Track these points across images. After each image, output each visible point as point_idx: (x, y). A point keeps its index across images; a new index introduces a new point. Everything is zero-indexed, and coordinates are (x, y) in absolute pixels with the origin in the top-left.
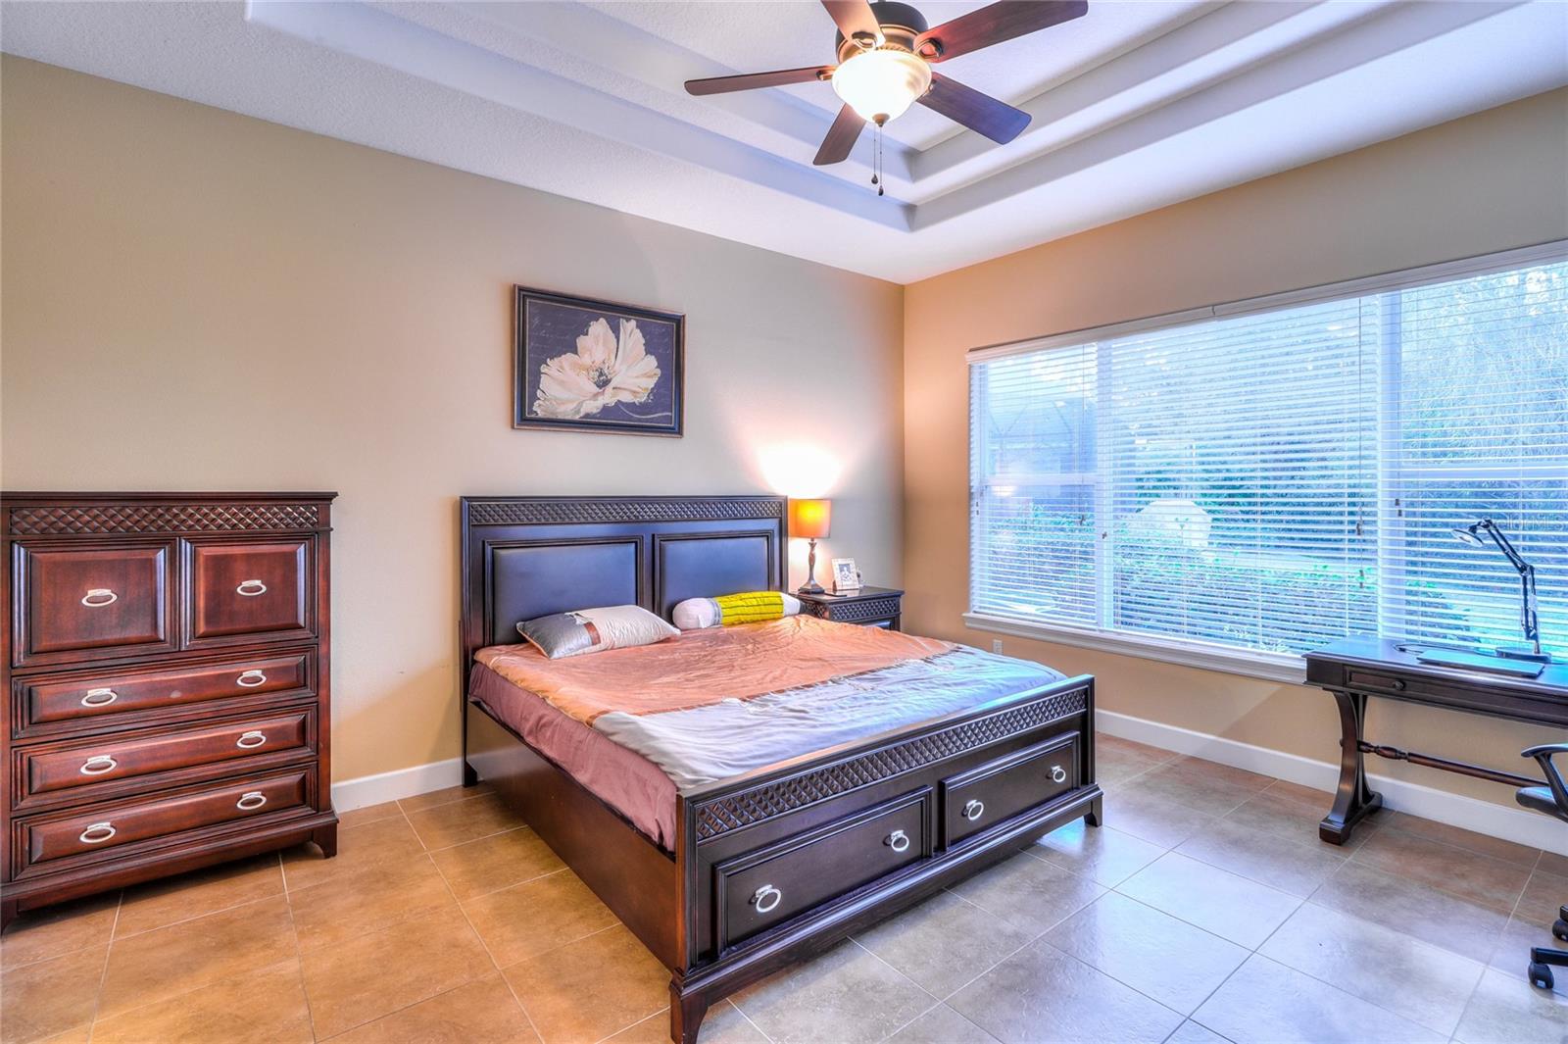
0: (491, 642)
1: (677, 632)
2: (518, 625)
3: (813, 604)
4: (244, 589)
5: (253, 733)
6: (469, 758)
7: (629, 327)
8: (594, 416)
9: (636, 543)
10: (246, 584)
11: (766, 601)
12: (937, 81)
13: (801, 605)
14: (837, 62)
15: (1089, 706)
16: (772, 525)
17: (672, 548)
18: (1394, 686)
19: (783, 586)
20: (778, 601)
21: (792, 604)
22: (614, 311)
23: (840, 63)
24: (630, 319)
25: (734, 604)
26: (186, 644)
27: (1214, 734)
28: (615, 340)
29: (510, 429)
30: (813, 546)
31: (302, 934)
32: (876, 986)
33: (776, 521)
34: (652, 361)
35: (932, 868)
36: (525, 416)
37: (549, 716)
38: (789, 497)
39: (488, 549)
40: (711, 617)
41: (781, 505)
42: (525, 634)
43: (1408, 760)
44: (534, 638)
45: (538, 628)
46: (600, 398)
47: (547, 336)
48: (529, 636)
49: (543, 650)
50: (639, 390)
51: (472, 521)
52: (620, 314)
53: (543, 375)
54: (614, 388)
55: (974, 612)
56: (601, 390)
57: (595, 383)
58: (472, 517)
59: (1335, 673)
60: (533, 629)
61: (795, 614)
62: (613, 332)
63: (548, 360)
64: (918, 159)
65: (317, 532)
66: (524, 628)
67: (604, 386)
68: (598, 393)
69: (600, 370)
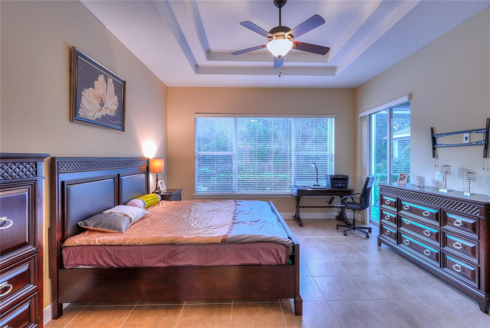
2: (79, 223)
7: (110, 81)
8: (99, 120)
9: (114, 178)
17: (124, 179)
20: (157, 197)
22: (106, 73)
25: (147, 200)
28: (106, 86)
29: (69, 122)
30: (157, 176)
33: (147, 167)
34: (116, 98)
36: (76, 116)
39: (65, 185)
41: (148, 161)
42: (88, 227)
43: (306, 207)
44: (99, 227)
45: (100, 222)
46: (101, 112)
47: (85, 77)
48: (93, 227)
49: (112, 231)
50: (113, 110)
51: (59, 171)
52: (108, 74)
53: (82, 96)
54: (105, 108)
55: (196, 193)
56: (101, 108)
57: (100, 104)
58: (59, 168)
59: (302, 193)
60: (94, 223)
61: (161, 200)
62: (106, 82)
63: (85, 89)
64: (209, 54)
65: (37, 180)
66: (85, 224)
67: (102, 106)
68: (101, 109)
69: (101, 99)
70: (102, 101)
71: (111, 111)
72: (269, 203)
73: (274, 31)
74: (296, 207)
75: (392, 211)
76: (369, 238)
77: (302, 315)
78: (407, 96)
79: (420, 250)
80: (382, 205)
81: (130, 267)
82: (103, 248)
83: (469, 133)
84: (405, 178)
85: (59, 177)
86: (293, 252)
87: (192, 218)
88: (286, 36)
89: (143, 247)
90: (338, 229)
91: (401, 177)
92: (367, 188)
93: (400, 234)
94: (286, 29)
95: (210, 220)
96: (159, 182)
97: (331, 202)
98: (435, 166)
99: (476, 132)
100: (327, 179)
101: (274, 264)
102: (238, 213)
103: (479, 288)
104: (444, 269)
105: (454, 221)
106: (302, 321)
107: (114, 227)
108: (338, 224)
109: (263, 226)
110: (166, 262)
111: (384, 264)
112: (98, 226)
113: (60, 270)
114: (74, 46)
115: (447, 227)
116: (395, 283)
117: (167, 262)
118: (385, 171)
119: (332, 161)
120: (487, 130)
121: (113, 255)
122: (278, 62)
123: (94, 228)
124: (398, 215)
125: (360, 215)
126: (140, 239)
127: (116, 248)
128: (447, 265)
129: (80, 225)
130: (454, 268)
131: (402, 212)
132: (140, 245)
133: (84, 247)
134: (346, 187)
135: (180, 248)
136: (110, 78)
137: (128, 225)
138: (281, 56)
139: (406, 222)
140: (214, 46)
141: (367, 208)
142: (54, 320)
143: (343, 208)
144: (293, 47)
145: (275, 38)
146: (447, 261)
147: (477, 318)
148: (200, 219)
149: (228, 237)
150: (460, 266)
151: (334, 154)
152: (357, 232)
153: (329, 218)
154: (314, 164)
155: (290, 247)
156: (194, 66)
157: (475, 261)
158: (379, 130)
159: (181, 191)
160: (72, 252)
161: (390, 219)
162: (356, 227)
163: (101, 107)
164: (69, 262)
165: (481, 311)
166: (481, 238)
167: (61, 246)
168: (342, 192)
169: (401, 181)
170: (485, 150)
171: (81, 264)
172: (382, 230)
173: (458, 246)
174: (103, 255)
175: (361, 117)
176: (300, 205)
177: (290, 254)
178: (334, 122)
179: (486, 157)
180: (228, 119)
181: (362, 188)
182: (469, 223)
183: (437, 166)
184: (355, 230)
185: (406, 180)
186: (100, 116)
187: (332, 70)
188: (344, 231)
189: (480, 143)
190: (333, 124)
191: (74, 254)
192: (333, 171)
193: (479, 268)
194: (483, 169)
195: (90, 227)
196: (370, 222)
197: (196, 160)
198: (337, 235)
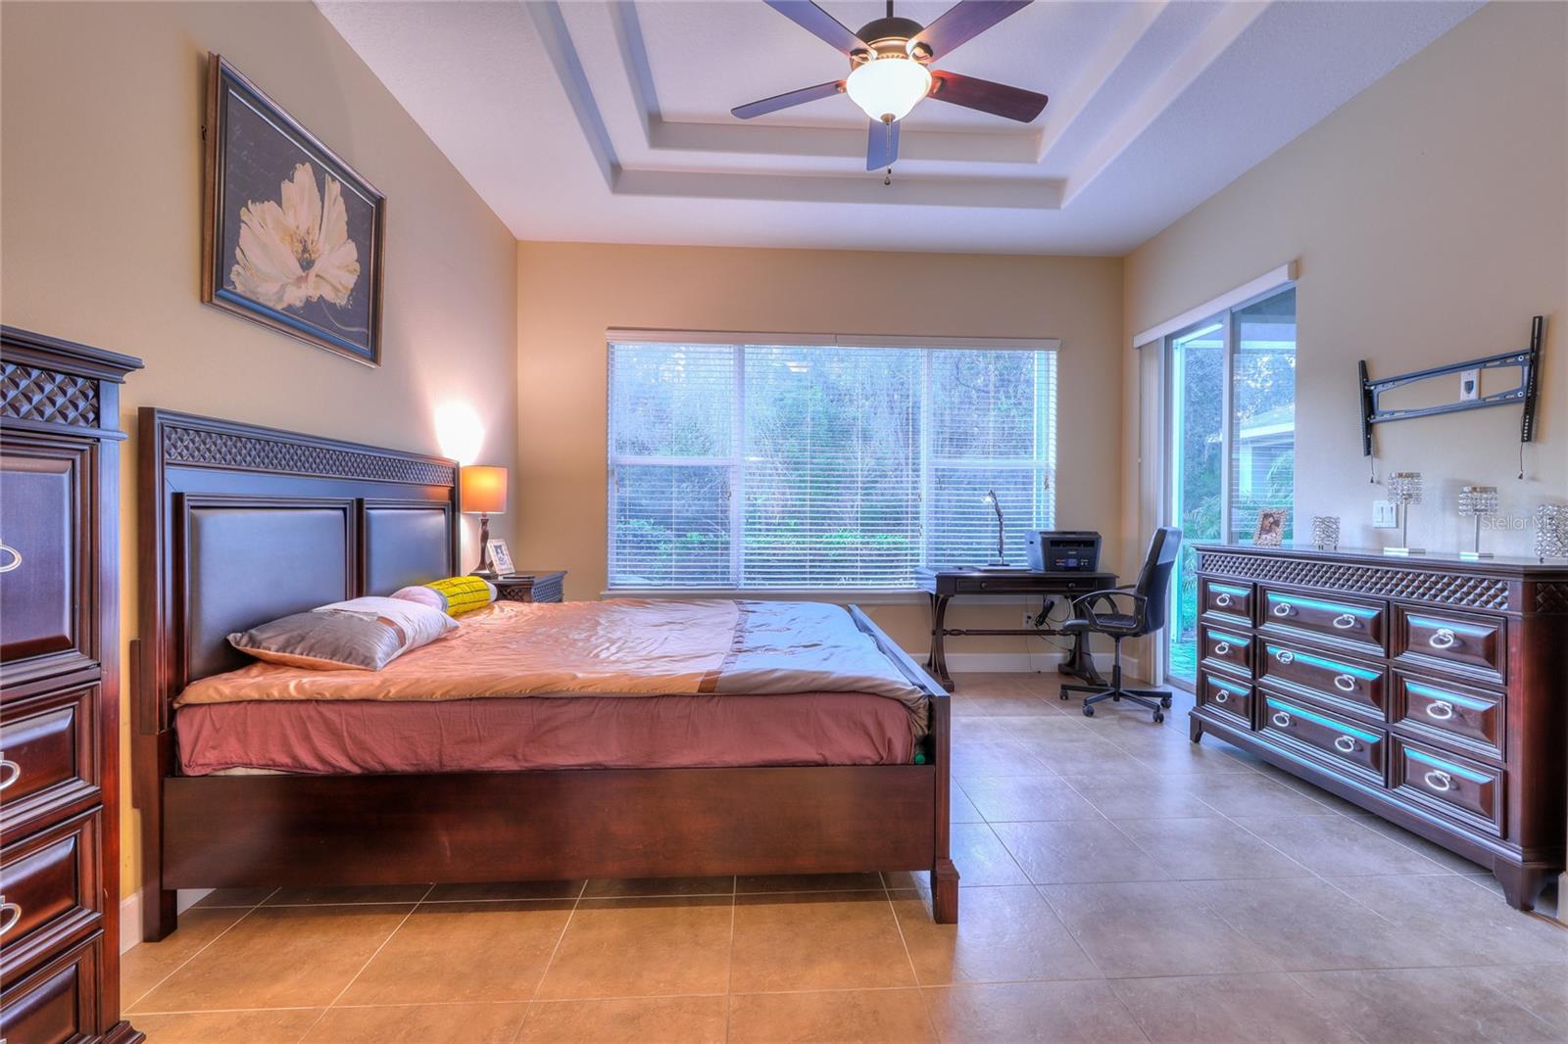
2: (232, 638)
7: (334, 189)
8: (296, 311)
9: (345, 510)
17: (376, 517)
20: (484, 586)
21: (492, 589)
22: (321, 161)
25: (453, 591)
28: (320, 202)
30: (485, 522)
33: (450, 491)
34: (352, 250)
36: (222, 286)
38: (460, 463)
39: (186, 508)
41: (454, 474)
42: (260, 650)
43: (965, 634)
44: (298, 650)
45: (299, 635)
46: (303, 286)
47: (250, 161)
48: (277, 651)
49: (340, 663)
50: (340, 287)
51: (166, 456)
52: (327, 166)
53: (243, 225)
54: (317, 276)
55: (610, 590)
56: (304, 274)
57: (299, 260)
58: (165, 448)
59: (951, 585)
60: (282, 639)
61: (496, 600)
62: (319, 191)
63: (250, 202)
64: (658, 127)
65: (98, 440)
66: (253, 642)
67: (308, 269)
68: (302, 277)
69: (304, 243)
70: (305, 250)
71: (335, 289)
72: (850, 611)
73: (873, 32)
74: (934, 633)
75: (1237, 627)
76: (1164, 722)
77: (956, 922)
78: (1285, 268)
79: (1322, 739)
80: (1204, 611)
81: (402, 771)
82: (311, 709)
83: (1478, 370)
84: (1278, 526)
85: (166, 476)
86: (929, 726)
87: (600, 640)
88: (908, 51)
89: (445, 707)
90: (1067, 698)
91: (1267, 523)
92: (1158, 563)
93: (1263, 695)
94: (907, 28)
95: (662, 644)
96: (490, 545)
97: (1044, 619)
98: (1372, 481)
99: (1498, 363)
100: (1032, 543)
101: (869, 762)
102: (752, 630)
103: (1505, 835)
104: (1398, 791)
105: (1430, 636)
106: (958, 939)
107: (347, 653)
108: (1065, 683)
109: (832, 654)
110: (520, 757)
111: (1212, 789)
112: (295, 648)
113: (167, 780)
114: (216, 54)
115: (1408, 657)
116: (1247, 836)
117: (524, 755)
118: (1211, 531)
119: (1047, 487)
120: (1533, 354)
121: (345, 734)
122: (883, 139)
123: (280, 654)
124: (1255, 637)
125: (1136, 661)
126: (433, 681)
127: (355, 710)
128: (1408, 777)
129: (233, 644)
130: (1427, 780)
131: (1268, 626)
132: (433, 702)
133: (249, 707)
134: (1092, 566)
135: (565, 709)
136: (334, 179)
137: (394, 650)
138: (893, 117)
139: (1280, 656)
140: (674, 101)
141: (1158, 631)
142: (148, 945)
143: (1079, 633)
144: (931, 90)
145: (874, 54)
146: (1408, 763)
147: (1498, 924)
148: (626, 641)
149: (721, 675)
150: (1446, 775)
151: (1053, 467)
152: (1125, 704)
153: (1035, 669)
154: (992, 494)
155: (920, 710)
156: (608, 168)
157: (1494, 752)
158: (1195, 411)
159: (562, 577)
160: (208, 722)
161: (1231, 652)
162: (1121, 690)
163: (304, 271)
164: (200, 752)
165: (1510, 904)
166: (1511, 678)
167: (170, 705)
168: (1079, 582)
169: (1264, 536)
170: (1525, 418)
171: (240, 761)
172: (1205, 692)
173: (1442, 711)
174: (313, 734)
175: (1140, 348)
176: (947, 626)
177: (921, 733)
178: (1055, 363)
179: (1529, 439)
180: (714, 349)
181: (1142, 565)
182: (1476, 639)
183: (1379, 483)
184: (1121, 699)
185: (1279, 530)
186: (301, 301)
187: (1050, 189)
188: (1086, 703)
189: (1513, 396)
190: (1053, 368)
191: (217, 731)
192: (1052, 521)
193: (1506, 775)
194: (1521, 477)
195: (267, 652)
196: (1167, 680)
197: (610, 481)
198: (1064, 715)
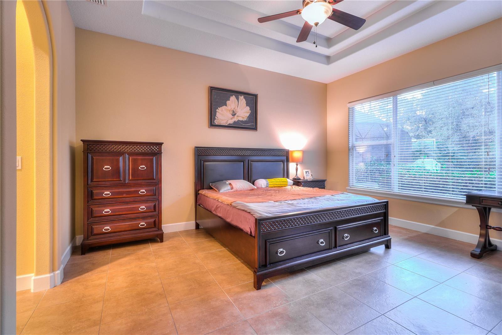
0: (203, 188)
1: (256, 187)
2: (210, 184)
3: (297, 182)
4: (141, 168)
5: (143, 207)
6: (197, 221)
7: (242, 98)
8: (231, 124)
9: (243, 162)
10: (141, 166)
11: (282, 181)
12: (334, 11)
13: (293, 183)
14: (303, 7)
15: (386, 209)
16: (285, 158)
17: (254, 164)
18: (499, 204)
19: (288, 177)
20: (286, 181)
21: (290, 181)
22: (237, 93)
23: (304, 8)
24: (242, 96)
25: (272, 181)
26: (127, 181)
27: (434, 225)
28: (238, 102)
29: (208, 128)
30: (297, 165)
31: (156, 258)
32: (314, 281)
33: (286, 157)
34: (248, 108)
35: (332, 252)
36: (212, 124)
37: (220, 204)
38: (290, 150)
39: (202, 162)
40: (266, 184)
41: (287, 152)
46: (233, 119)
47: (218, 101)
51: (198, 154)
53: (217, 112)
54: (237, 116)
62: (237, 100)
63: (219, 108)
64: (330, 41)
65: (158, 154)
69: (233, 111)
101: (249, 233)
137: (228, 190)
159: (324, 181)
163: (233, 116)
171: (201, 204)
180: (385, 100)
186: (233, 122)
